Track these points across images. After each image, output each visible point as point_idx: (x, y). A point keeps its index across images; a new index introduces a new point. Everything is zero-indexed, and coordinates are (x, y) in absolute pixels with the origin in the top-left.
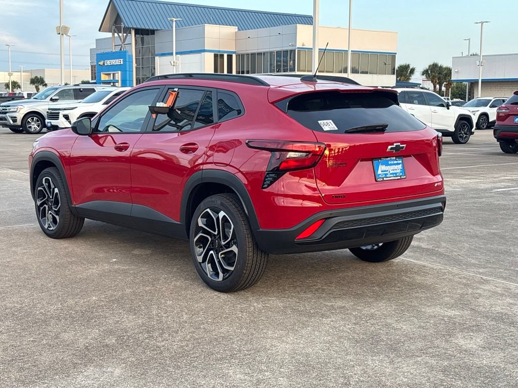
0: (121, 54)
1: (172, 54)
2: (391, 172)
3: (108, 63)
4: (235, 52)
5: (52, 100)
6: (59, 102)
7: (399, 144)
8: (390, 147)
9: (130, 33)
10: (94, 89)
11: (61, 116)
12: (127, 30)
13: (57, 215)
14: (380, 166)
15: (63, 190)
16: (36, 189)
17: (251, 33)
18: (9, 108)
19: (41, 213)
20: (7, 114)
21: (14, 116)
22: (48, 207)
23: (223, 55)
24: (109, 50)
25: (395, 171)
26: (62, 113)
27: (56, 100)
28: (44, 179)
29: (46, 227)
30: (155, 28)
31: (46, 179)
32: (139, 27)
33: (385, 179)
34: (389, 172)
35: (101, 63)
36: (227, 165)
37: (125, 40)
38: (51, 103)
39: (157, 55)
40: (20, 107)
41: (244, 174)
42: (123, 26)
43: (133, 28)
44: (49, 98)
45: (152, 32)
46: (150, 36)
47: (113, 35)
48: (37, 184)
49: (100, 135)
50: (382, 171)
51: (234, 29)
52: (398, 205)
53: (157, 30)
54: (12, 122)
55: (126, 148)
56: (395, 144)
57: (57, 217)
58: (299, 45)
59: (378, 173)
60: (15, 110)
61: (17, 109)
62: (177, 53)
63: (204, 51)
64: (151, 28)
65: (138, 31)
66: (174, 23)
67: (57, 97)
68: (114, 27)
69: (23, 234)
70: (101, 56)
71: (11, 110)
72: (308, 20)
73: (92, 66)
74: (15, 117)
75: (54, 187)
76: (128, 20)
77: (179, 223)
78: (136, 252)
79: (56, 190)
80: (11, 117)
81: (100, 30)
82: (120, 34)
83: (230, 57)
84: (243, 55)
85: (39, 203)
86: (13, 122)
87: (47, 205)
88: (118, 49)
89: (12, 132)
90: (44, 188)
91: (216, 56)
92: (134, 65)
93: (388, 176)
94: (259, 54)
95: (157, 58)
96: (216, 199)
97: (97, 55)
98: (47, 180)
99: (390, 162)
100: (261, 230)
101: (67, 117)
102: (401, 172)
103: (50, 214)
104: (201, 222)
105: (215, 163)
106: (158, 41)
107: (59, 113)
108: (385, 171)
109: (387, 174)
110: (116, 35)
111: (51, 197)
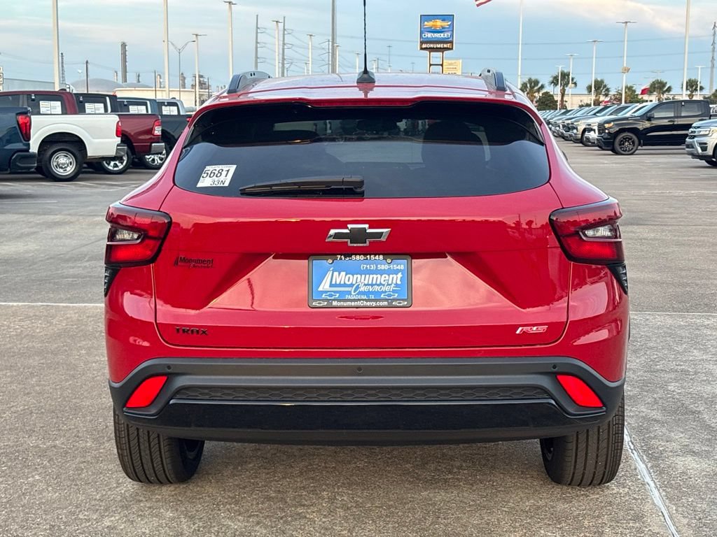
2: (362, 289)
7: (366, 226)
8: (332, 232)
14: (330, 273)
18: (699, 129)
20: (696, 139)
21: (705, 142)
25: (377, 288)
33: (335, 303)
34: (358, 287)
40: (713, 128)
50: (331, 285)
52: (359, 368)
54: (700, 151)
56: (350, 226)
59: (321, 289)
60: (707, 133)
61: (710, 131)
71: (702, 133)
74: (706, 144)
80: (700, 144)
86: (702, 150)
89: (708, 165)
93: (347, 297)
99: (363, 267)
102: (394, 291)
108: (345, 285)
109: (349, 293)
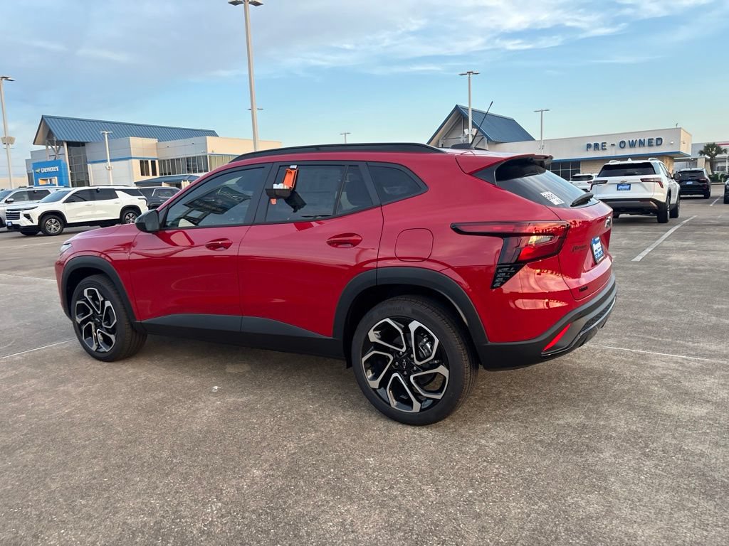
0: (56, 163)
1: (106, 161)
3: (44, 170)
4: (157, 159)
5: (6, 202)
6: (14, 203)
9: (63, 145)
10: (47, 191)
11: (22, 216)
12: (60, 143)
13: (111, 333)
15: (118, 303)
16: (73, 302)
17: (169, 143)
19: (83, 332)
22: (95, 324)
23: (147, 161)
24: (45, 160)
26: (22, 213)
27: (11, 202)
28: (86, 291)
29: (94, 348)
30: (85, 141)
31: (88, 291)
32: (70, 140)
35: (38, 171)
36: (423, 260)
37: (58, 151)
38: (7, 205)
39: (90, 163)
41: (459, 270)
42: (55, 140)
43: (65, 141)
44: (4, 201)
45: (83, 144)
46: (81, 148)
47: (47, 147)
48: (75, 297)
49: (167, 232)
51: (155, 141)
53: (87, 142)
55: (227, 246)
57: (113, 337)
58: (209, 152)
62: (111, 161)
63: (131, 158)
64: (81, 141)
65: (70, 144)
66: (106, 136)
67: (12, 199)
68: (47, 141)
69: (59, 360)
70: (36, 166)
72: (213, 133)
73: (28, 174)
75: (102, 299)
76: (59, 134)
77: (331, 338)
78: (231, 369)
79: (108, 303)
81: (34, 144)
82: (54, 147)
83: (153, 163)
84: (164, 161)
85: (79, 320)
87: (92, 321)
88: (53, 158)
90: (87, 301)
91: (141, 162)
92: (69, 172)
94: (178, 159)
95: (89, 165)
96: (404, 305)
97: (34, 164)
98: (91, 293)
100: (489, 343)
101: (27, 216)
103: (99, 332)
104: (373, 336)
105: (400, 258)
106: (90, 152)
107: (19, 213)
110: (49, 147)
111: (99, 312)
